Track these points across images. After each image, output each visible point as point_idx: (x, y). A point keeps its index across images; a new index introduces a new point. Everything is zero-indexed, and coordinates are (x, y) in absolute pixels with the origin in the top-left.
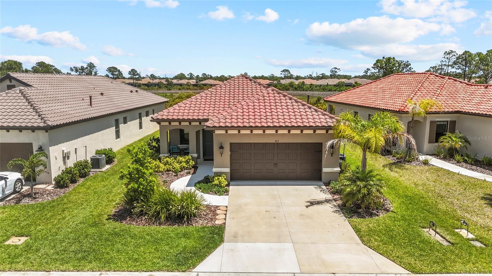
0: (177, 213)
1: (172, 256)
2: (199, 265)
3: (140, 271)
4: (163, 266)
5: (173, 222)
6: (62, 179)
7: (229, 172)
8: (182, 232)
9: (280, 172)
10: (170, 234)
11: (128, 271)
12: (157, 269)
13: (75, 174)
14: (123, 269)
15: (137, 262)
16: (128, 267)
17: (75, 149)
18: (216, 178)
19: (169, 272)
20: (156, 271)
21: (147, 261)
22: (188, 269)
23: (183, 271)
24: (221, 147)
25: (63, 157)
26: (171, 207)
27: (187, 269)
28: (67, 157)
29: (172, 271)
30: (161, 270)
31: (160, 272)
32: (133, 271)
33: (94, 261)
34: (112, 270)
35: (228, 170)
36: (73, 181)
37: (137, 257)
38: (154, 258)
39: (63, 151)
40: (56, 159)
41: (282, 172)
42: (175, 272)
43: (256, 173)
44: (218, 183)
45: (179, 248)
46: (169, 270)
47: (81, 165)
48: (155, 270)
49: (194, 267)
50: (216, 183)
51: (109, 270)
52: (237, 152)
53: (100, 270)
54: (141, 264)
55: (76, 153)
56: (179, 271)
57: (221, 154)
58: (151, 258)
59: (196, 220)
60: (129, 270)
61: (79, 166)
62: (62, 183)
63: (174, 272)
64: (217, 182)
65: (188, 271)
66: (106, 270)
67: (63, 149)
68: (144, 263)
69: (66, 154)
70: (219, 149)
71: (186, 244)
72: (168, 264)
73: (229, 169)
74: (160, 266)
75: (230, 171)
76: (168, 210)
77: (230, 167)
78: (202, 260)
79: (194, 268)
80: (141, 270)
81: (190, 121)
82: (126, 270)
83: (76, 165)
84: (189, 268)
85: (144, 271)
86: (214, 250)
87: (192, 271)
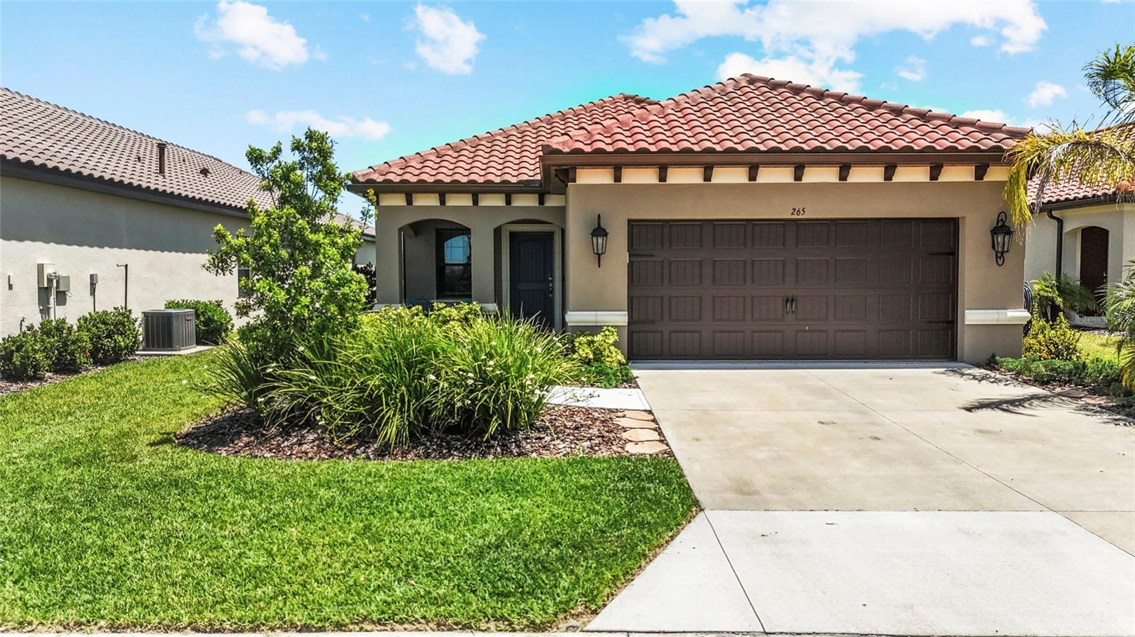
0: (459, 404)
1: (455, 559)
2: (617, 599)
3: (272, 629)
4: (409, 601)
5: (440, 446)
6: (18, 350)
7: (626, 324)
8: (487, 476)
9: (806, 331)
10: (431, 481)
11: (197, 630)
12: (375, 616)
13: (74, 343)
14: (167, 617)
15: (256, 586)
16: (200, 607)
17: (92, 276)
18: (583, 339)
19: (451, 629)
20: (366, 626)
21: (317, 581)
22: (561, 616)
23: (535, 627)
24: (599, 231)
25: (39, 288)
26: (432, 377)
27: (556, 615)
28: (54, 291)
29: (466, 627)
30: (401, 622)
31: (393, 630)
32: (226, 625)
33: (15, 583)
34: (102, 623)
35: (621, 318)
36: (66, 366)
37: (262, 561)
38: (356, 566)
39: (41, 268)
40: (10, 287)
41: (813, 331)
42: (487, 630)
43: (717, 335)
44: (591, 356)
45: (486, 526)
46: (450, 621)
47: (104, 323)
48: (365, 618)
49: (593, 607)
50: (584, 355)
51: (79, 624)
52: (652, 256)
53: (30, 623)
54: (283, 593)
55: (93, 292)
56: (511, 624)
57: (599, 255)
58: (338, 565)
59: (540, 438)
60: (201, 624)
61: (94, 326)
62: (16, 359)
63: (479, 630)
64: (587, 353)
65: (563, 626)
66: (60, 623)
67: (40, 262)
68: (295, 587)
69: (50, 281)
70: (591, 236)
71: (516, 511)
72: (441, 591)
73: (626, 313)
74: (390, 599)
75: (629, 323)
76: (418, 394)
77: (626, 309)
78: (630, 575)
79: (595, 612)
80: (277, 622)
81: (476, 190)
82: (186, 620)
83: (85, 322)
84: (565, 609)
85: (293, 626)
86: (672, 538)
87: (589, 627)
